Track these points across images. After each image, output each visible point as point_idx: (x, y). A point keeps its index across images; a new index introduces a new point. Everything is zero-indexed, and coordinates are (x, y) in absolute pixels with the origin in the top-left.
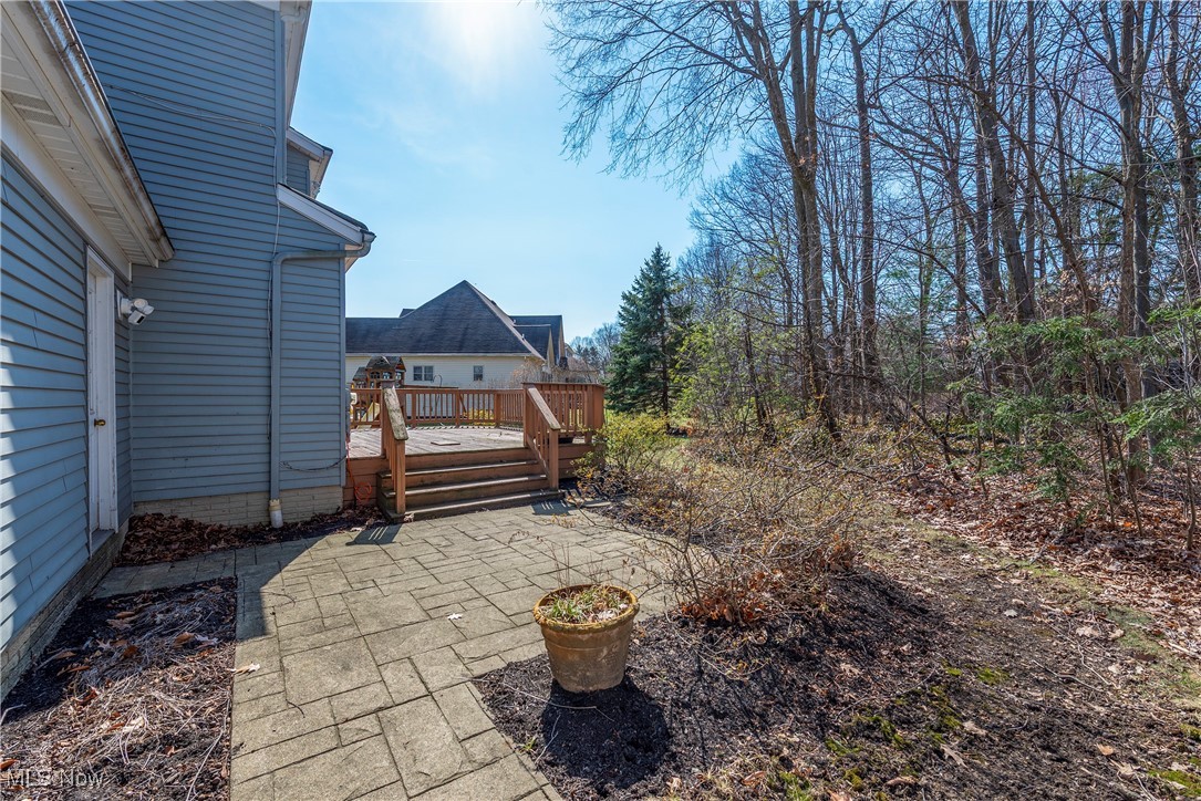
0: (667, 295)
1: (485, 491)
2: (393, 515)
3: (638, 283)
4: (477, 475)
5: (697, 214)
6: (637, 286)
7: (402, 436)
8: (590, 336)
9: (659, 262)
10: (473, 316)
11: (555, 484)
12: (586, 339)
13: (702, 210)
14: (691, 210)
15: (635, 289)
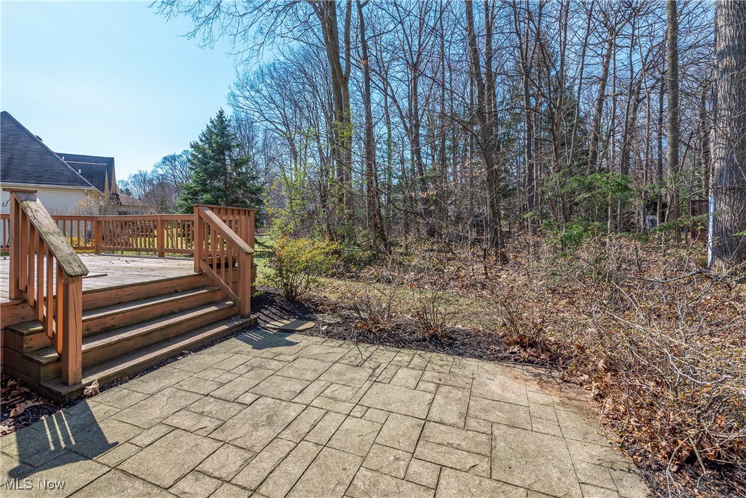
0: (229, 148)
1: (175, 330)
2: (64, 390)
3: (205, 137)
4: (158, 311)
5: (234, 96)
6: (204, 139)
7: (78, 270)
8: (126, 180)
9: (222, 122)
10: (19, 147)
11: (248, 309)
12: (122, 182)
13: (237, 93)
14: (230, 91)
15: (202, 141)
